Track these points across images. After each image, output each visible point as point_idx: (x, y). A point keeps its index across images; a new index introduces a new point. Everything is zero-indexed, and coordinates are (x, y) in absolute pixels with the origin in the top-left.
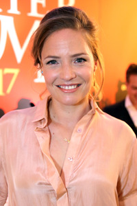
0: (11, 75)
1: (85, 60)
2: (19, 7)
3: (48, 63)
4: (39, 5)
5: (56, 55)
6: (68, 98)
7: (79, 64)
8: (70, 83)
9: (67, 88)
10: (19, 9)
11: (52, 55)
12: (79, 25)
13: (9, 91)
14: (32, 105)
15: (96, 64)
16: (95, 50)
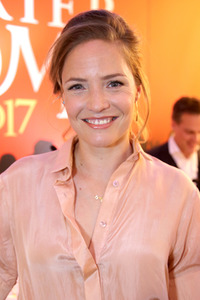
0: (26, 108)
1: (122, 84)
2: (37, 15)
3: (71, 88)
4: (64, 12)
5: (82, 76)
6: (100, 137)
7: (114, 89)
8: (101, 115)
9: (96, 122)
10: (36, 17)
11: (76, 77)
12: (113, 35)
13: (22, 130)
14: (53, 148)
15: (139, 90)
16: (137, 70)
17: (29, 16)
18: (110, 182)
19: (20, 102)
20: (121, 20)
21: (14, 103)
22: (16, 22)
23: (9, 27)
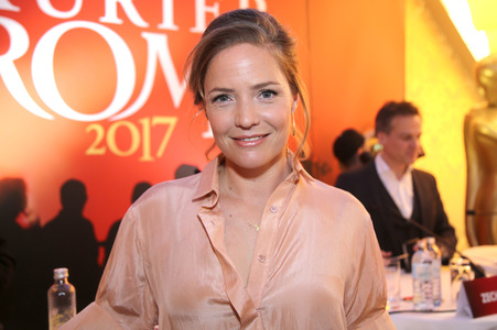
0: (165, 127)
1: (275, 93)
2: (177, 19)
3: (215, 99)
4: (208, 15)
5: (228, 86)
7: (266, 100)
10: (176, 22)
11: (221, 86)
13: (160, 153)
15: (295, 99)
16: (293, 76)
17: (168, 22)
18: (267, 208)
19: (158, 120)
20: (272, 20)
21: (151, 121)
22: (153, 29)
23: (145, 35)
